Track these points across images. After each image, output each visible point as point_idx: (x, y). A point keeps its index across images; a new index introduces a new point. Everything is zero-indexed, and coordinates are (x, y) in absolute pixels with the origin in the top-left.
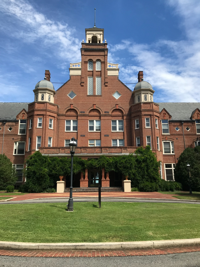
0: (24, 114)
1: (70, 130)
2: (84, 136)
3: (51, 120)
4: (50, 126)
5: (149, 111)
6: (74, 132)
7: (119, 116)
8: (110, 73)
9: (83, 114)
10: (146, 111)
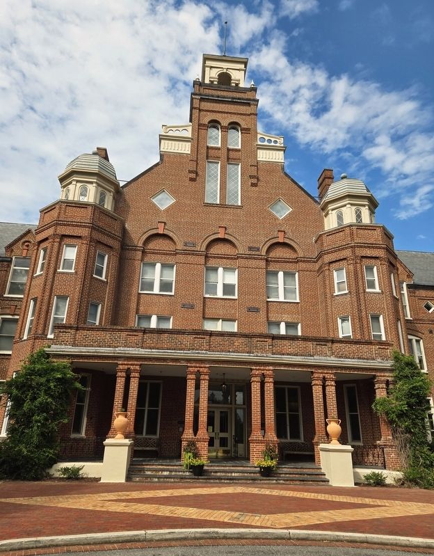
0: (26, 244)
1: (152, 290)
5: (373, 247)
7: (285, 262)
8: (263, 156)
10: (365, 247)
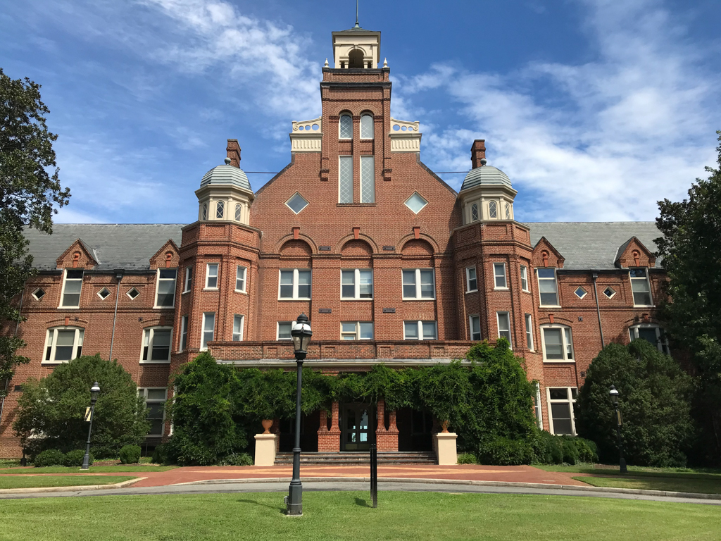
0: (170, 254)
1: (291, 296)
2: (329, 312)
3: (241, 270)
4: (240, 285)
5: (502, 245)
6: (301, 301)
7: (421, 259)
9: (325, 252)
10: (495, 245)
